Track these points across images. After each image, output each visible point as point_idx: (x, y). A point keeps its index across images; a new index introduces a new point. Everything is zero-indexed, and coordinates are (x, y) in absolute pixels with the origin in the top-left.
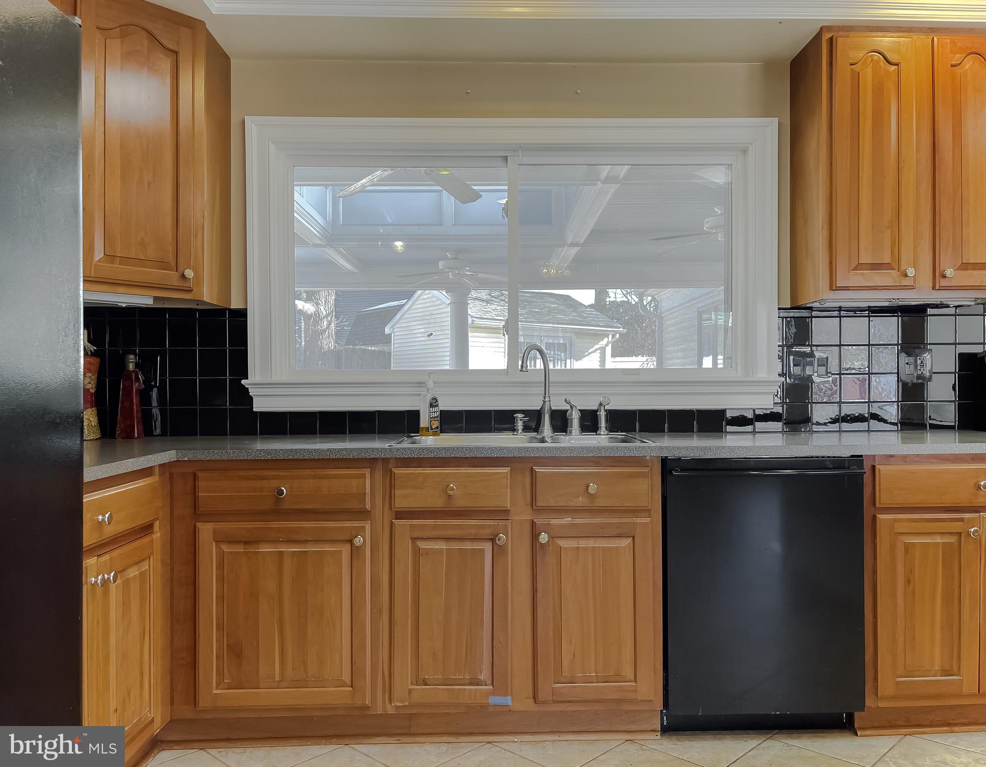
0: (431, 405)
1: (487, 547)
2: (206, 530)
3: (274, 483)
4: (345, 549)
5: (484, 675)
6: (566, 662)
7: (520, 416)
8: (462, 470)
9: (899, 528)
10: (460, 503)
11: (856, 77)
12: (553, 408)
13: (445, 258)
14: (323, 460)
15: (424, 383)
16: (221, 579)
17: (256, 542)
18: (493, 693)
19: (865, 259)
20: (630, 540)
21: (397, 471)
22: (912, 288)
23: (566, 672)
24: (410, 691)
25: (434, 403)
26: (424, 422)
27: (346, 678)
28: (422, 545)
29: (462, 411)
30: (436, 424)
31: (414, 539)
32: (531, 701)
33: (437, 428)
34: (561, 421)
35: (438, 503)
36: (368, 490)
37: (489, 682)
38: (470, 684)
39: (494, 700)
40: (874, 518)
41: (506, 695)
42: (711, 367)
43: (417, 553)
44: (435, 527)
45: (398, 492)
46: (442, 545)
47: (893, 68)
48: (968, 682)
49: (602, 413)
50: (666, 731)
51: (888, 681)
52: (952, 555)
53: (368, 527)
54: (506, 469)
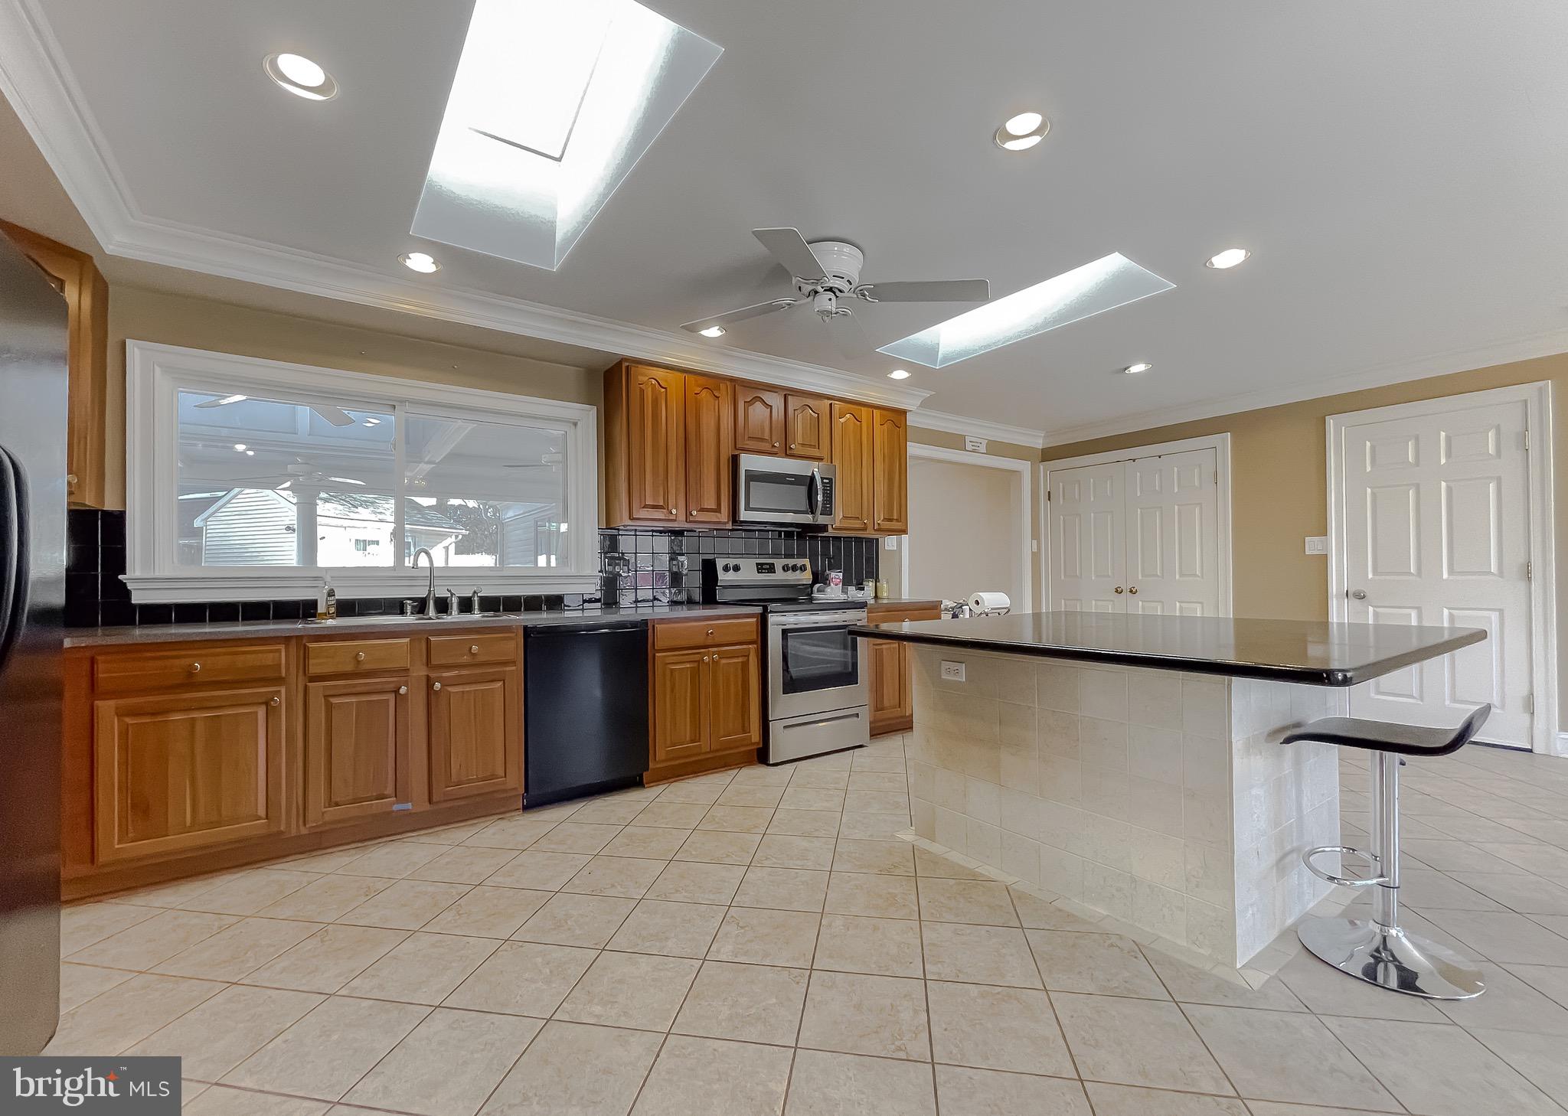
0: (328, 596)
1: (391, 697)
2: (106, 708)
3: (187, 661)
4: (261, 712)
5: (390, 790)
6: (454, 771)
7: (409, 602)
8: (370, 642)
9: (669, 660)
10: (369, 666)
11: (642, 391)
12: (436, 596)
13: (296, 463)
14: (240, 639)
15: (323, 578)
17: (166, 712)
18: (398, 802)
20: (501, 683)
21: (310, 645)
22: (675, 520)
23: (454, 778)
24: (323, 813)
25: (331, 593)
26: (321, 609)
27: (262, 812)
28: (334, 700)
29: (354, 599)
30: (332, 610)
31: (326, 697)
32: (427, 804)
33: (333, 613)
34: (443, 606)
35: (349, 668)
36: (283, 662)
37: (393, 795)
38: (376, 799)
39: (396, 807)
40: (654, 656)
41: (407, 802)
43: (329, 707)
44: (345, 686)
45: (311, 661)
46: (354, 699)
47: (663, 390)
48: (705, 744)
49: (476, 598)
50: (526, 808)
51: (661, 751)
52: (695, 674)
53: (283, 690)
54: (407, 640)
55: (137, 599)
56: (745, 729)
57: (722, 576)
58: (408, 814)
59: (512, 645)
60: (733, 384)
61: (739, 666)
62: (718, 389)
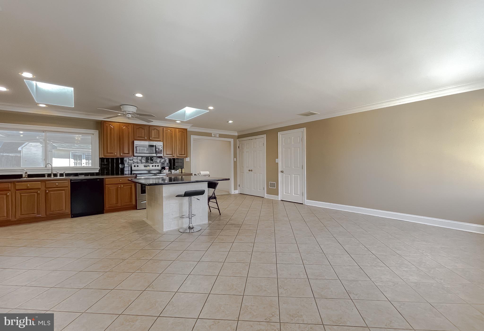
0: (25, 173)
1: (36, 194)
4: (5, 196)
5: (36, 212)
6: (52, 208)
7: (46, 174)
9: (109, 186)
10: (30, 187)
11: (107, 127)
12: (54, 173)
15: (24, 169)
18: (37, 215)
19: (109, 152)
20: (64, 191)
21: (17, 183)
22: (116, 156)
23: (52, 210)
24: (20, 216)
26: (23, 176)
27: (5, 216)
28: (22, 194)
29: (33, 174)
31: (20, 193)
32: (45, 215)
33: (27, 177)
34: (55, 175)
35: (25, 188)
36: (10, 186)
38: (32, 214)
39: (37, 216)
40: (105, 186)
41: (40, 215)
42: (91, 166)
44: (25, 191)
45: (17, 186)
46: (26, 194)
47: (113, 127)
48: (119, 205)
49: (64, 174)
50: (72, 217)
51: (107, 206)
52: (117, 190)
53: (10, 192)
54: (40, 182)
56: (131, 201)
57: (133, 168)
58: (40, 217)
59: (67, 183)
60: (134, 125)
61: (129, 188)
62: (129, 126)
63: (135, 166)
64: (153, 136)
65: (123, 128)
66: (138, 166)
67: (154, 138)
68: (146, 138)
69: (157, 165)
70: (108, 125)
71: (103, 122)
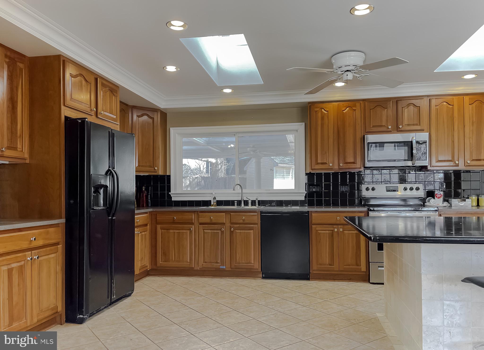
0: (214, 199)
1: (220, 232)
2: (159, 227)
3: (173, 216)
4: (188, 232)
5: (219, 261)
6: (238, 259)
7: (236, 201)
8: (214, 214)
9: (317, 229)
10: (214, 221)
11: (317, 115)
12: (244, 200)
14: (184, 211)
15: (212, 193)
16: (162, 238)
17: (169, 229)
18: (221, 265)
19: (319, 161)
20: (253, 230)
21: (200, 214)
22: (332, 169)
23: (238, 261)
24: (203, 264)
26: (212, 204)
27: (189, 261)
28: (205, 231)
29: (223, 200)
31: (203, 229)
32: (230, 268)
33: (216, 205)
34: (246, 203)
35: (209, 221)
36: (193, 218)
37: (220, 263)
38: (216, 263)
39: (221, 267)
40: (312, 227)
41: (224, 266)
42: (294, 188)
43: (204, 232)
44: (208, 227)
45: (200, 219)
46: (210, 231)
47: (326, 112)
48: (336, 267)
49: (257, 201)
50: (264, 278)
51: (315, 266)
53: (193, 227)
54: (224, 214)
55: (173, 199)
56: (358, 264)
57: (363, 193)
58: (224, 270)
59: (256, 217)
60: (364, 102)
61: (355, 235)
62: (355, 106)
63: (367, 189)
64: (406, 122)
65: (344, 112)
66: (373, 189)
67: (408, 125)
68: (390, 127)
69: (415, 186)
70: (318, 109)
71: (310, 105)
